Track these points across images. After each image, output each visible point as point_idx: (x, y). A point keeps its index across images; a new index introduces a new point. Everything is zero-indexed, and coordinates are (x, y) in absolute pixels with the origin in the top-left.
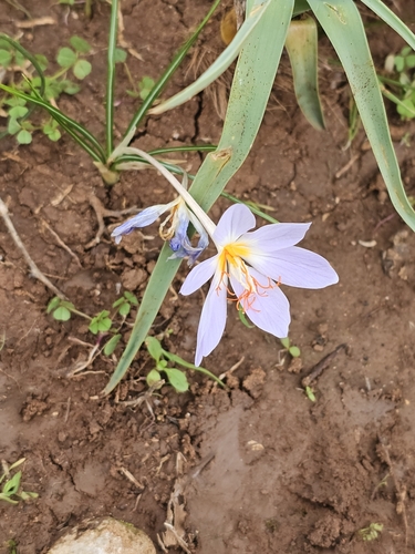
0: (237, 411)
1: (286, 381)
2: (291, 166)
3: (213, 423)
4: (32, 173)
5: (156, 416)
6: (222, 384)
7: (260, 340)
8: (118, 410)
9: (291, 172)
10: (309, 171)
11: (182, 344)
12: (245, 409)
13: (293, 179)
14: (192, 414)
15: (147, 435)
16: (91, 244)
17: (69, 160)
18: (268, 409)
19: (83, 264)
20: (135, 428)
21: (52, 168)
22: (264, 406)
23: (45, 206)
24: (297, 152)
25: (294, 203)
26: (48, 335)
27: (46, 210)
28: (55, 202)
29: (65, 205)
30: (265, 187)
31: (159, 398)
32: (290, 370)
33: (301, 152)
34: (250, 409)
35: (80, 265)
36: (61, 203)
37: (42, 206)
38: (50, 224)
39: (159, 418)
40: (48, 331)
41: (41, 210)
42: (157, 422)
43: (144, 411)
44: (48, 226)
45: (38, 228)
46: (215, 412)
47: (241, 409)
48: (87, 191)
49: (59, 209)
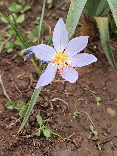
0: (69, 151)
1: (90, 143)
2: (104, 82)
3: (58, 153)
4: (14, 69)
5: (36, 147)
6: (65, 141)
7: (83, 129)
8: (21, 139)
9: (104, 84)
10: (111, 85)
11: (53, 126)
12: (72, 150)
13: (104, 87)
14: (50, 148)
15: (31, 152)
16: (27, 90)
17: (27, 66)
18: (81, 152)
19: (23, 96)
20: (26, 149)
21: (20, 68)
22: (80, 150)
23: (15, 78)
24: (107, 79)
25: (104, 93)
26: (4, 115)
27: (15, 79)
28: (18, 77)
29: (22, 78)
30: (93, 86)
31: (39, 142)
32: (93, 139)
33: (108, 79)
34: (74, 150)
35: (22, 96)
36: (20, 77)
37: (14, 78)
38: (15, 83)
39: (37, 148)
40: (4, 114)
41: (13, 79)
42: (36, 149)
43: (32, 144)
44: (14, 83)
45: (11, 84)
46: (60, 149)
47: (71, 150)
48: (29, 74)
49: (19, 79)
